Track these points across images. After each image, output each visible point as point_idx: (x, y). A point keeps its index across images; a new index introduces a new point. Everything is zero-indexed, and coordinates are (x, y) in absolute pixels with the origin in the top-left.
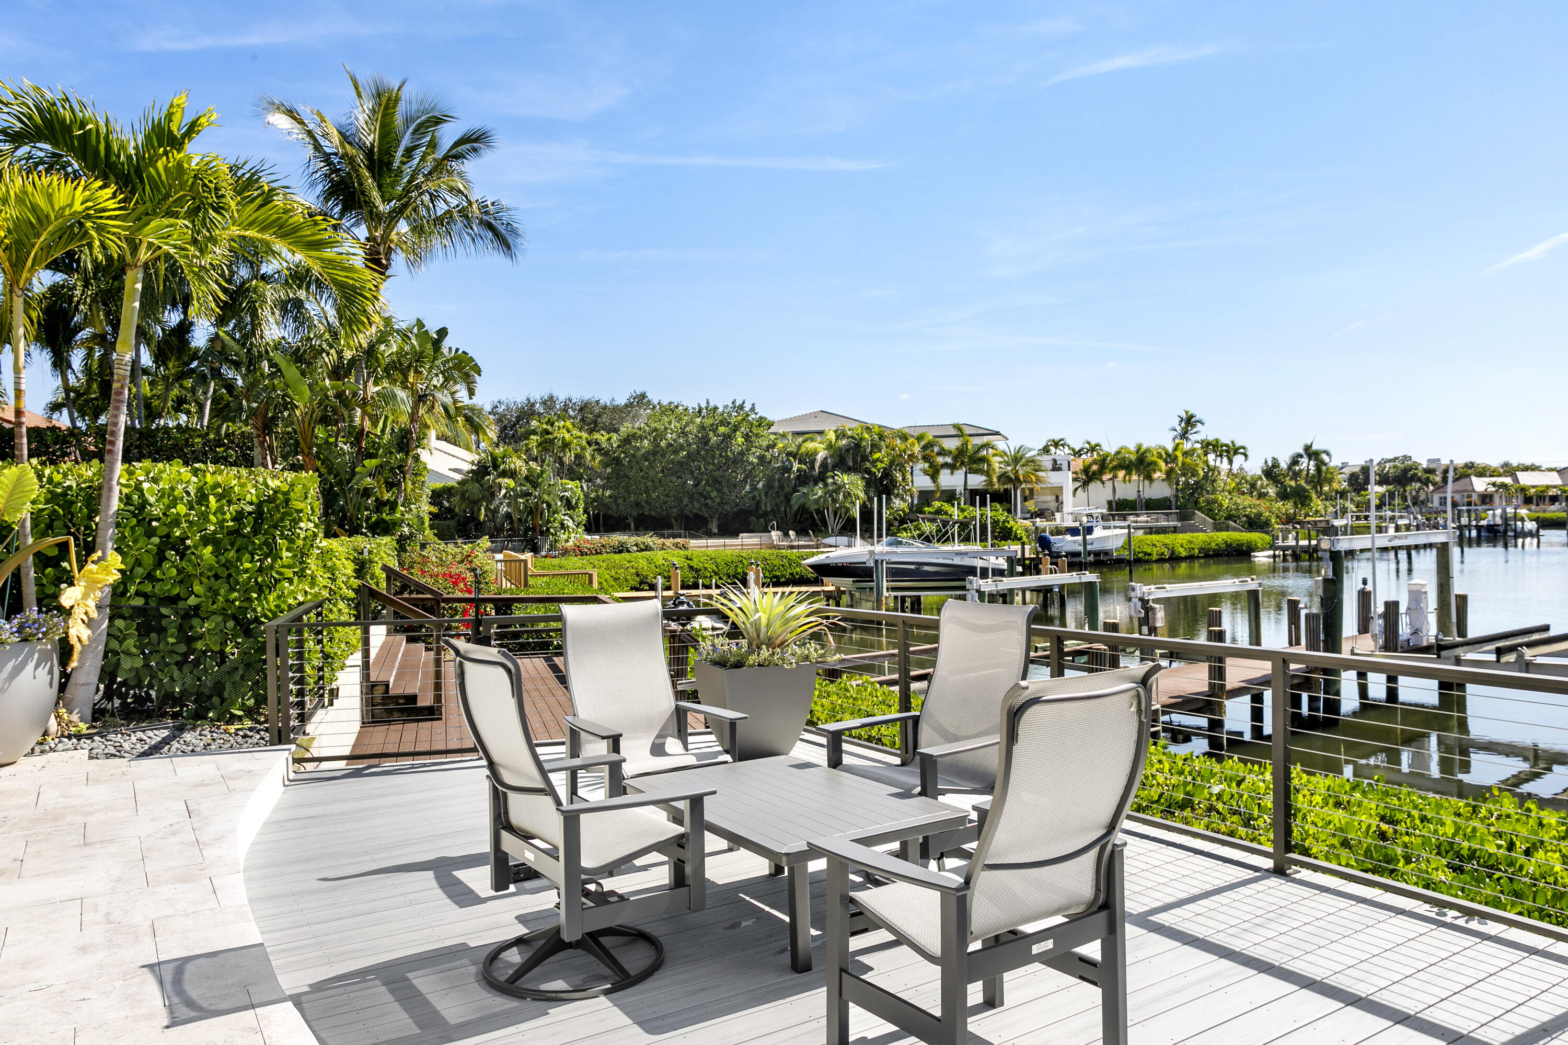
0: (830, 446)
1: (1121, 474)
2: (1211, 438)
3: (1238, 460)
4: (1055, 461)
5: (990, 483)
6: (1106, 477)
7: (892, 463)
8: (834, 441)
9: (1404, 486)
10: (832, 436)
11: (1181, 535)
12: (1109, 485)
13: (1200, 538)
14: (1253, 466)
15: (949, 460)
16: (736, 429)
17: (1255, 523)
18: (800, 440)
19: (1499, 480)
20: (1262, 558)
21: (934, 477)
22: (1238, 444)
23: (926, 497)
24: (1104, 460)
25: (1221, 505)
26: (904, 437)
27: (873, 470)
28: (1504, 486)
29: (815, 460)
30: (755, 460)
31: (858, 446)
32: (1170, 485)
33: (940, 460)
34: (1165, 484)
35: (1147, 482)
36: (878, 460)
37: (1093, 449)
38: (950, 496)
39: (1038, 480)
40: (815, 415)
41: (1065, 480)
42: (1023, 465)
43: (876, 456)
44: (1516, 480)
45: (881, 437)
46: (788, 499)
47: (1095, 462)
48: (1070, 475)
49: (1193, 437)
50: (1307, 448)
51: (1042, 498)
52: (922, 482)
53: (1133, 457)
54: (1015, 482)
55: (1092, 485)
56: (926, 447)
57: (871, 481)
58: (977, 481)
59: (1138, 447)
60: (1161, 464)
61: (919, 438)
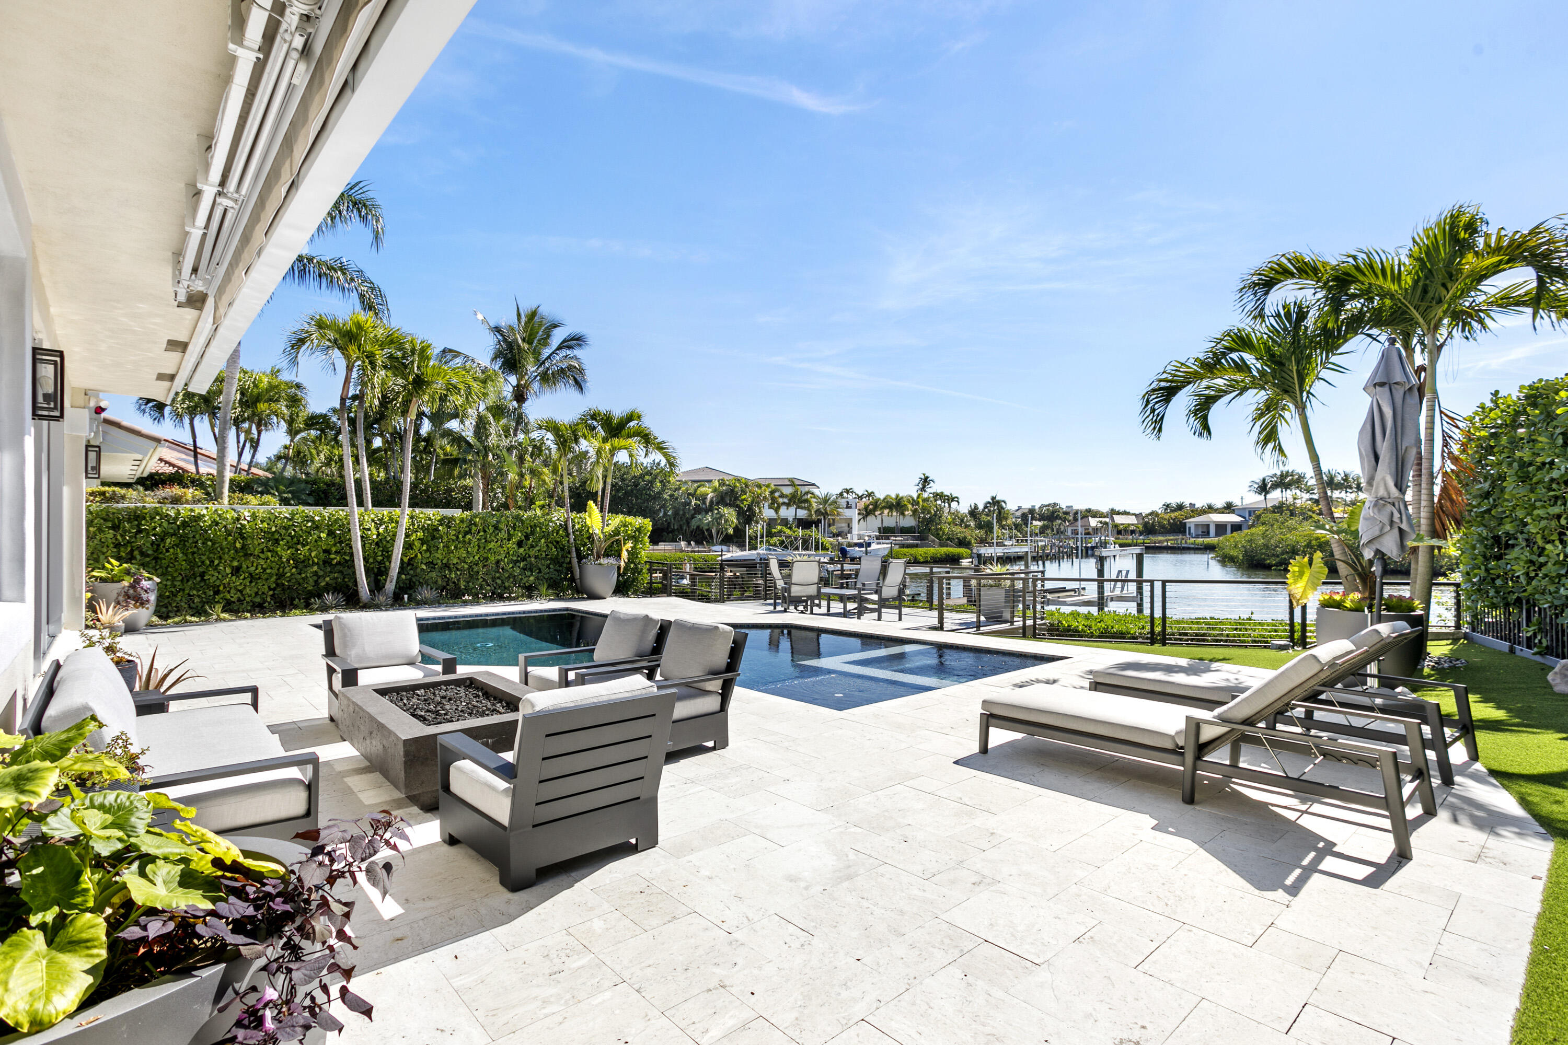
0: (715, 490)
1: (886, 511)
2: (938, 491)
3: (954, 504)
4: (848, 502)
5: (811, 515)
6: (877, 513)
7: (753, 502)
8: (717, 487)
9: (1052, 522)
10: (717, 484)
11: (921, 551)
12: (879, 518)
13: (932, 551)
14: (963, 508)
15: (786, 500)
16: (656, 477)
17: (963, 543)
18: (696, 485)
19: (1103, 520)
20: (966, 562)
21: (777, 511)
22: (955, 495)
23: (771, 523)
24: (876, 502)
25: (944, 532)
26: (759, 486)
27: (742, 505)
28: (1106, 523)
29: (706, 499)
31: (732, 491)
32: (915, 519)
33: (781, 500)
34: (912, 518)
35: (901, 517)
36: (744, 499)
37: (870, 495)
38: (785, 522)
39: (839, 514)
40: (702, 470)
41: (854, 514)
42: (829, 505)
43: (744, 497)
44: (1113, 520)
45: (747, 486)
46: (688, 523)
47: (871, 504)
48: (857, 512)
49: (929, 490)
50: (993, 498)
51: (840, 525)
52: (770, 513)
53: (895, 502)
54: (825, 514)
55: (869, 518)
56: (772, 492)
57: (741, 513)
58: (802, 514)
59: (897, 496)
60: (910, 506)
61: (768, 486)
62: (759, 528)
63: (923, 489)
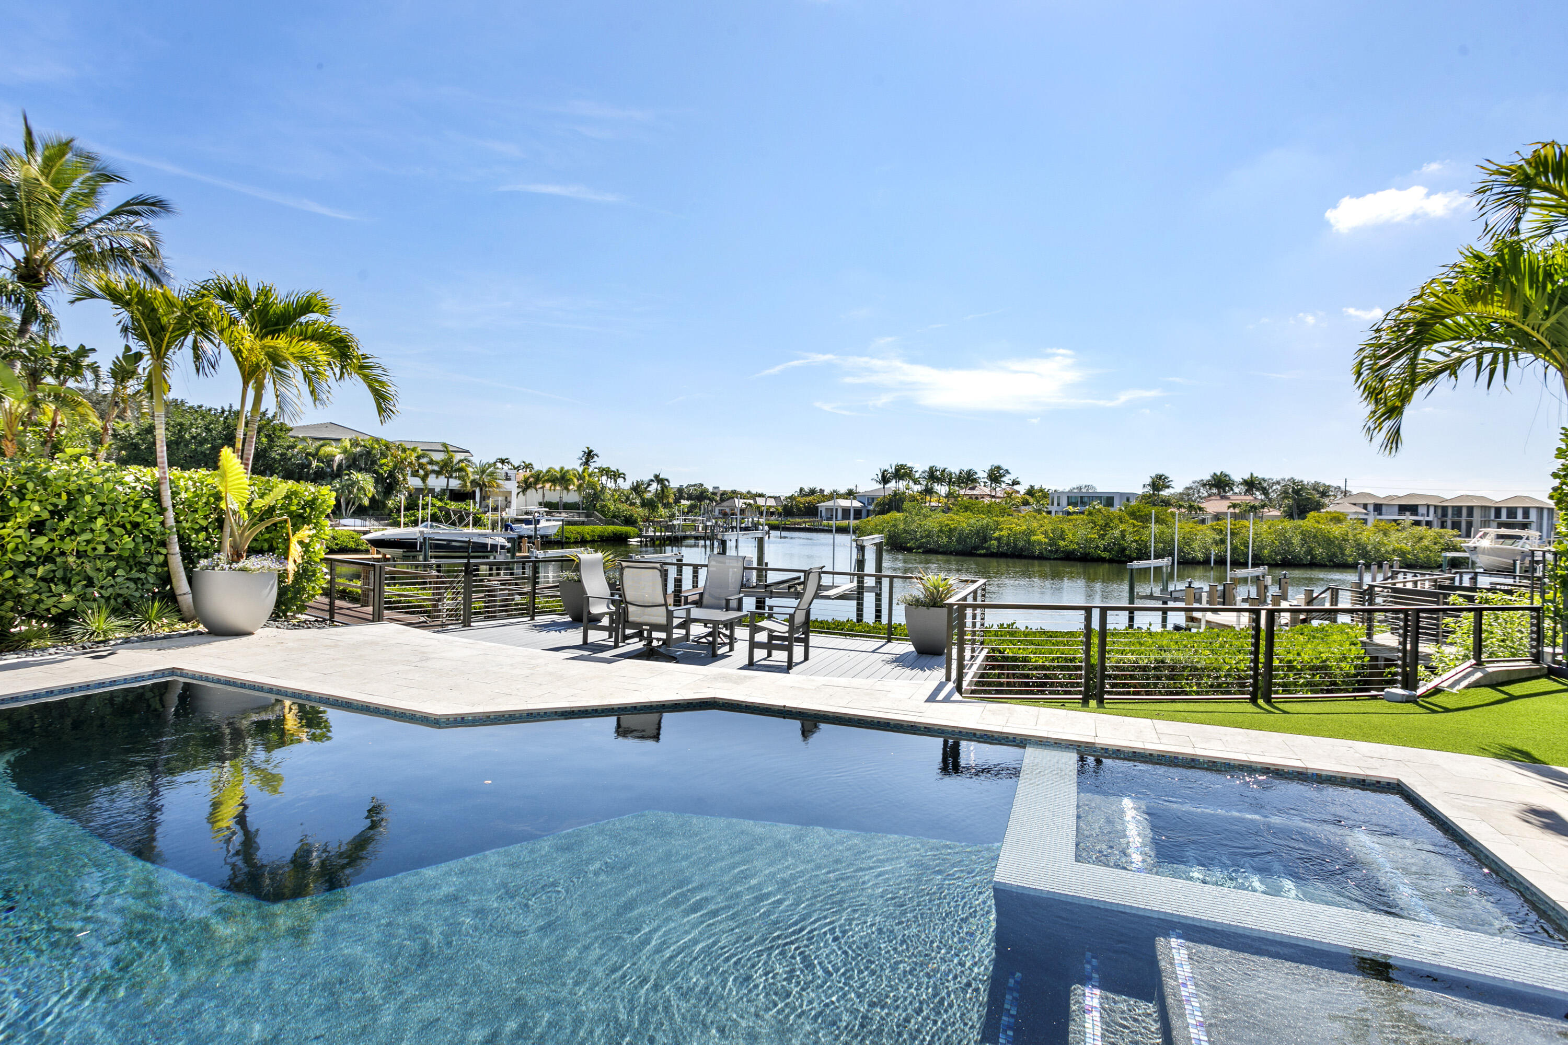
0: (345, 451)
1: (548, 485)
2: (604, 466)
3: (620, 481)
4: (507, 473)
5: (465, 485)
6: (540, 486)
7: (395, 467)
8: (349, 448)
10: (347, 444)
11: (587, 527)
12: (540, 491)
13: (599, 529)
14: (628, 485)
15: (436, 468)
17: (629, 521)
18: (319, 443)
19: (748, 501)
20: (634, 541)
21: (424, 479)
22: (620, 471)
23: (416, 493)
24: (539, 475)
25: (609, 509)
26: (404, 450)
27: (381, 471)
28: (750, 505)
29: (333, 461)
30: (278, 457)
31: (369, 453)
32: (580, 494)
33: (429, 467)
34: (576, 493)
35: (565, 492)
36: (384, 464)
38: (434, 493)
39: (498, 486)
40: (329, 426)
41: (512, 486)
42: (488, 475)
43: (384, 461)
44: (755, 502)
45: (388, 448)
47: (532, 476)
48: (515, 484)
49: (593, 465)
50: (657, 477)
51: (497, 498)
52: (414, 482)
53: (558, 475)
54: (482, 486)
55: (529, 491)
56: (418, 458)
57: (379, 480)
58: (455, 484)
59: (562, 469)
60: (575, 480)
61: (414, 450)
62: (402, 498)
63: (587, 463)
